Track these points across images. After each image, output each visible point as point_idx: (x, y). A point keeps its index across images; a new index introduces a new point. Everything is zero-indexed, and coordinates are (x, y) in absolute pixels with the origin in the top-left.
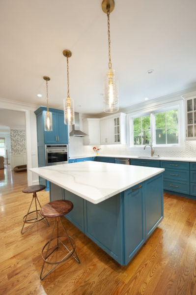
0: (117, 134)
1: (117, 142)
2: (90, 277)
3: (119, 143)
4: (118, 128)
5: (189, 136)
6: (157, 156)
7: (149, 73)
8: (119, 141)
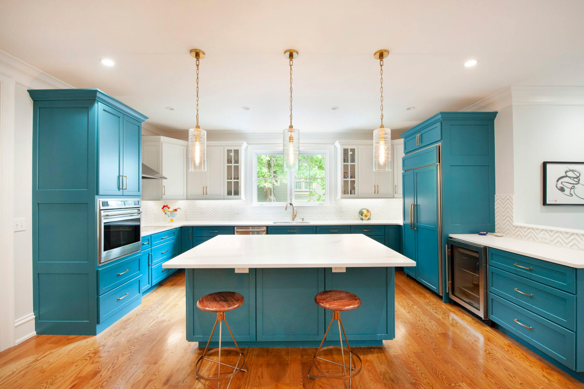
0: (233, 180)
1: (233, 196)
2: (378, 370)
3: (236, 197)
4: (237, 168)
5: (344, 194)
6: (301, 221)
7: (333, 109)
8: (237, 193)
